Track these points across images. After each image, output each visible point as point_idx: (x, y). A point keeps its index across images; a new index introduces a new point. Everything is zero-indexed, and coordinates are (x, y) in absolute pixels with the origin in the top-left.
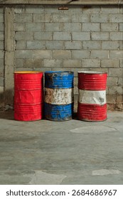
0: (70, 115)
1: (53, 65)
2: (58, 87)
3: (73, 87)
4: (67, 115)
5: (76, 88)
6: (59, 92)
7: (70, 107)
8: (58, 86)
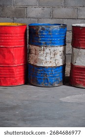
0: (60, 79)
1: (39, 15)
2: (46, 45)
3: (65, 45)
4: (57, 80)
5: (69, 46)
6: (47, 50)
7: (60, 70)
8: (46, 43)
